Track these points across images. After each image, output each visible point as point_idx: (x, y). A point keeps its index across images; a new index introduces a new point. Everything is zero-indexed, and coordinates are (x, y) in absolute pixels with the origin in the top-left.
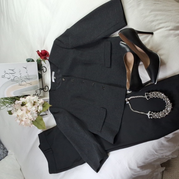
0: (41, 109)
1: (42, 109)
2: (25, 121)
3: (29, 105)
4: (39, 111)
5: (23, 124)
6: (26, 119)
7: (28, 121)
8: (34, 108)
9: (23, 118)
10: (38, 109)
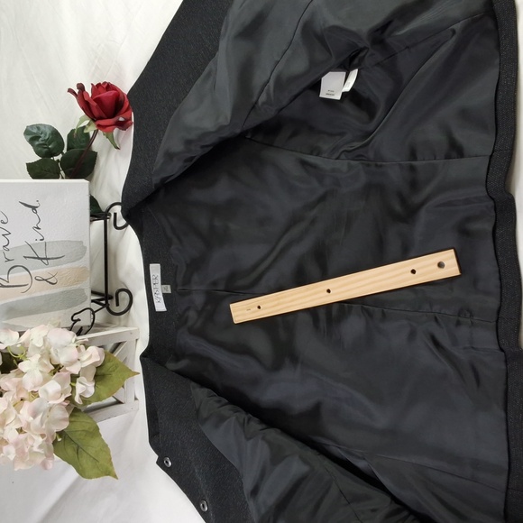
0: (86, 391)
1: (92, 390)
2: (16, 444)
3: (31, 368)
4: (77, 399)
5: (12, 457)
6: (22, 436)
7: (30, 442)
8: (55, 386)
9: (7, 428)
10: (73, 388)
